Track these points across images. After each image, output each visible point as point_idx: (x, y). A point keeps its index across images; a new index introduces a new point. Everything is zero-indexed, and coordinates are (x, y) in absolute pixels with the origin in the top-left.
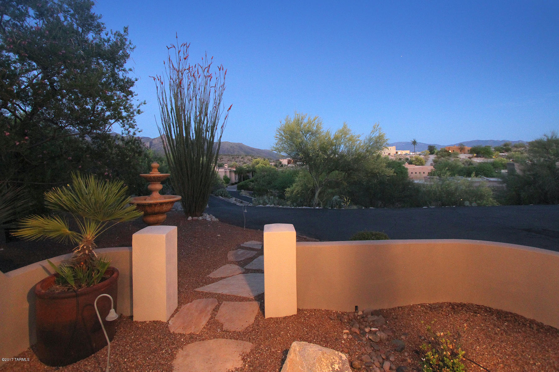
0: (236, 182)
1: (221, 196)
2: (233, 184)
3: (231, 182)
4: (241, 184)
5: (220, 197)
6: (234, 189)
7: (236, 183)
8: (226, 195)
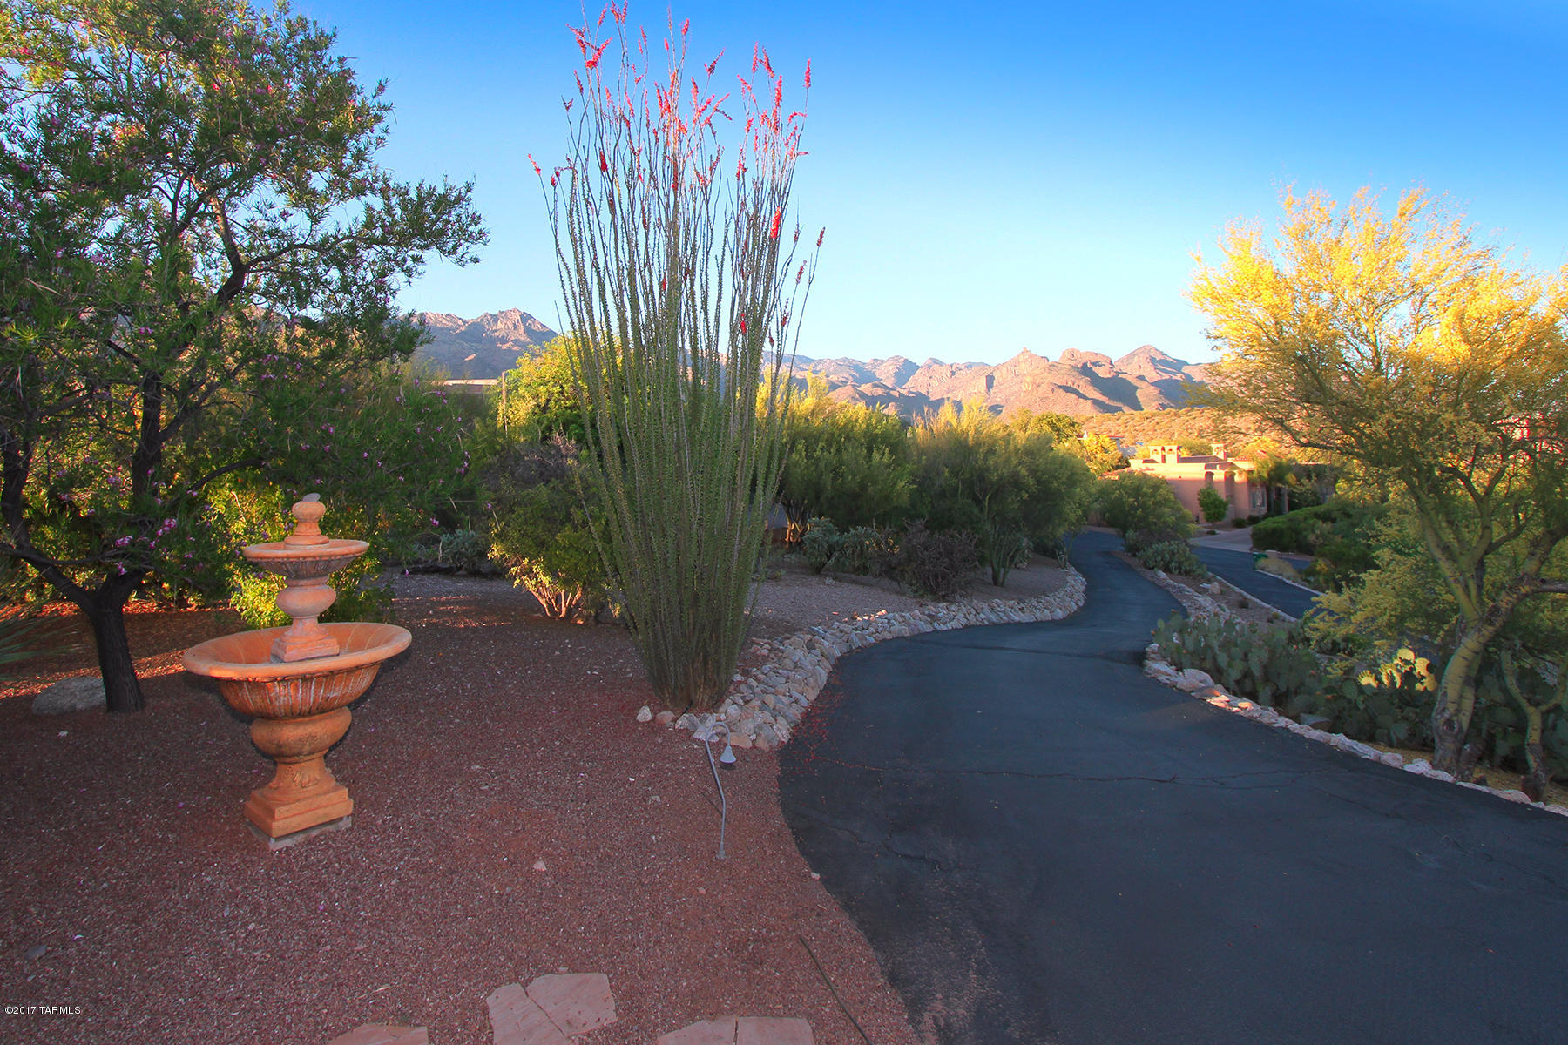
0: (1255, 514)
1: (1167, 570)
2: (1239, 524)
3: (1230, 515)
4: (1269, 523)
5: (1163, 575)
6: (1238, 542)
7: (1253, 520)
8: (1186, 566)
